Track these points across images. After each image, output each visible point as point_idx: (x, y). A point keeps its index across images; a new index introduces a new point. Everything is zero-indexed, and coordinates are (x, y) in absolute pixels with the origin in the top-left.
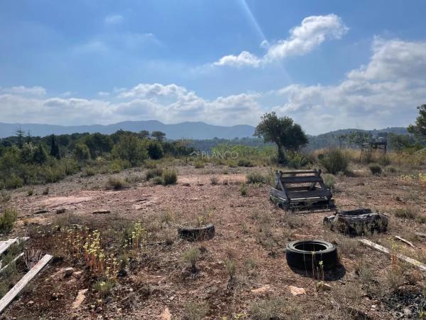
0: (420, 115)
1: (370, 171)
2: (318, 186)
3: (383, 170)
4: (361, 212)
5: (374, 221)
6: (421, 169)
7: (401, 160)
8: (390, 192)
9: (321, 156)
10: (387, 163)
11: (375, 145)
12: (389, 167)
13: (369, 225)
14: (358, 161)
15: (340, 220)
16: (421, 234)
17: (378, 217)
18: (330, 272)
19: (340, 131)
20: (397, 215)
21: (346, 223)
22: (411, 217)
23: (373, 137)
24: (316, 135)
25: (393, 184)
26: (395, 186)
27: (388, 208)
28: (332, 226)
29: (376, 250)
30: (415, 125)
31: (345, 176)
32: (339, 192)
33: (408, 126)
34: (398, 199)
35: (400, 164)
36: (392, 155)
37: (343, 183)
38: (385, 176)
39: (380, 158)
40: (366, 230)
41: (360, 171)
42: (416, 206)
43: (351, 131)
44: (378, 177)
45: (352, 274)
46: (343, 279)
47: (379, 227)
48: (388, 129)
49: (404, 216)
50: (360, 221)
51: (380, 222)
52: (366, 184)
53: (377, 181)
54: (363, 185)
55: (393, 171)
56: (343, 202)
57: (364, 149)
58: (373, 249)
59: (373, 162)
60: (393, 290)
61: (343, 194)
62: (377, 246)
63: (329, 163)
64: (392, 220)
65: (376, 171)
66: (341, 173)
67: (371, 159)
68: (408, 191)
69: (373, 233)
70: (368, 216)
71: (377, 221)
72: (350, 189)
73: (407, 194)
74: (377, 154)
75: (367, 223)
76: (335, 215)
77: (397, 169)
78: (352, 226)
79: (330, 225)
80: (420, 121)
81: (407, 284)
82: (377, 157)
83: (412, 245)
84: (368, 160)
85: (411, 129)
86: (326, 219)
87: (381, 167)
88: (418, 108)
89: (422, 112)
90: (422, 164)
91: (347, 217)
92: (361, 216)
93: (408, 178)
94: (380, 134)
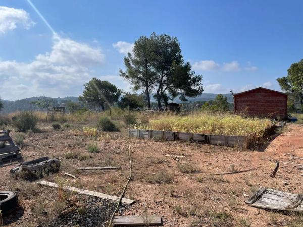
0: (85, 90)
1: (52, 127)
2: (7, 144)
3: (62, 126)
4: (41, 160)
5: (50, 166)
6: (84, 124)
7: (74, 119)
8: (65, 141)
9: (14, 118)
10: (64, 121)
11: (58, 109)
12: (65, 124)
13: (46, 169)
14: (44, 121)
15: (24, 169)
16: (81, 168)
17: (54, 161)
18: (11, 216)
19: (34, 98)
20: (68, 158)
21: (29, 171)
22: (76, 157)
23: (58, 103)
24: (14, 101)
25: (67, 136)
26: (68, 136)
27: (62, 153)
28: (17, 176)
29: (50, 187)
30: (82, 96)
31: (33, 133)
32: (27, 146)
33: (78, 97)
34: (69, 146)
35: (73, 121)
36: (68, 115)
37: (31, 138)
38: (63, 130)
39: (61, 118)
40: (43, 174)
41: (45, 128)
42: (80, 150)
43: (39, 98)
44: (58, 132)
45: (28, 213)
46: (22, 218)
47: (54, 169)
48: (67, 97)
49: (71, 157)
50: (40, 167)
51: (54, 165)
52: (49, 137)
53: (57, 135)
54: (47, 138)
55: (68, 126)
56: (29, 154)
57: (50, 112)
58: (48, 187)
59: (55, 121)
60: (58, 215)
61: (31, 147)
62: (51, 184)
63: (21, 123)
64: (64, 162)
65: (56, 127)
66: (30, 130)
67: (54, 119)
68: (76, 139)
69: (48, 174)
70: (46, 162)
71: (52, 165)
72: (37, 143)
73: (76, 141)
74: (58, 115)
75: (44, 168)
76: (20, 166)
77: (71, 125)
78: (33, 172)
79: (14, 175)
80: (86, 93)
81: (68, 207)
82: (58, 117)
83: (74, 177)
84: (53, 120)
85: (81, 98)
86: (12, 171)
87: (60, 124)
88: (84, 85)
89: (86, 88)
90: (86, 121)
91: (29, 166)
92: (41, 164)
93: (77, 131)
94: (63, 101)
